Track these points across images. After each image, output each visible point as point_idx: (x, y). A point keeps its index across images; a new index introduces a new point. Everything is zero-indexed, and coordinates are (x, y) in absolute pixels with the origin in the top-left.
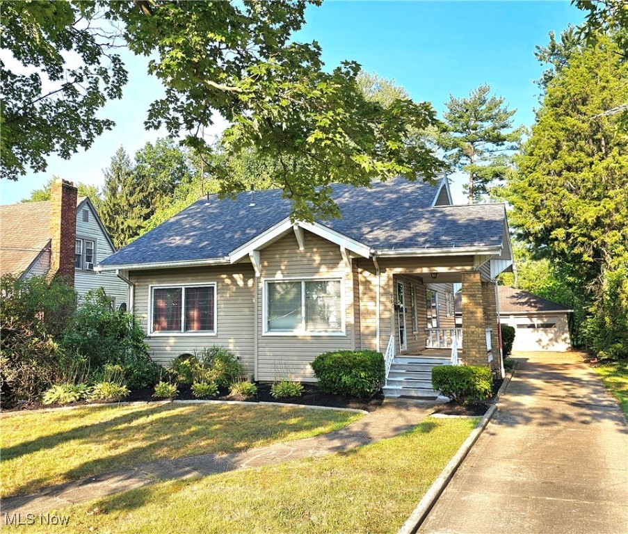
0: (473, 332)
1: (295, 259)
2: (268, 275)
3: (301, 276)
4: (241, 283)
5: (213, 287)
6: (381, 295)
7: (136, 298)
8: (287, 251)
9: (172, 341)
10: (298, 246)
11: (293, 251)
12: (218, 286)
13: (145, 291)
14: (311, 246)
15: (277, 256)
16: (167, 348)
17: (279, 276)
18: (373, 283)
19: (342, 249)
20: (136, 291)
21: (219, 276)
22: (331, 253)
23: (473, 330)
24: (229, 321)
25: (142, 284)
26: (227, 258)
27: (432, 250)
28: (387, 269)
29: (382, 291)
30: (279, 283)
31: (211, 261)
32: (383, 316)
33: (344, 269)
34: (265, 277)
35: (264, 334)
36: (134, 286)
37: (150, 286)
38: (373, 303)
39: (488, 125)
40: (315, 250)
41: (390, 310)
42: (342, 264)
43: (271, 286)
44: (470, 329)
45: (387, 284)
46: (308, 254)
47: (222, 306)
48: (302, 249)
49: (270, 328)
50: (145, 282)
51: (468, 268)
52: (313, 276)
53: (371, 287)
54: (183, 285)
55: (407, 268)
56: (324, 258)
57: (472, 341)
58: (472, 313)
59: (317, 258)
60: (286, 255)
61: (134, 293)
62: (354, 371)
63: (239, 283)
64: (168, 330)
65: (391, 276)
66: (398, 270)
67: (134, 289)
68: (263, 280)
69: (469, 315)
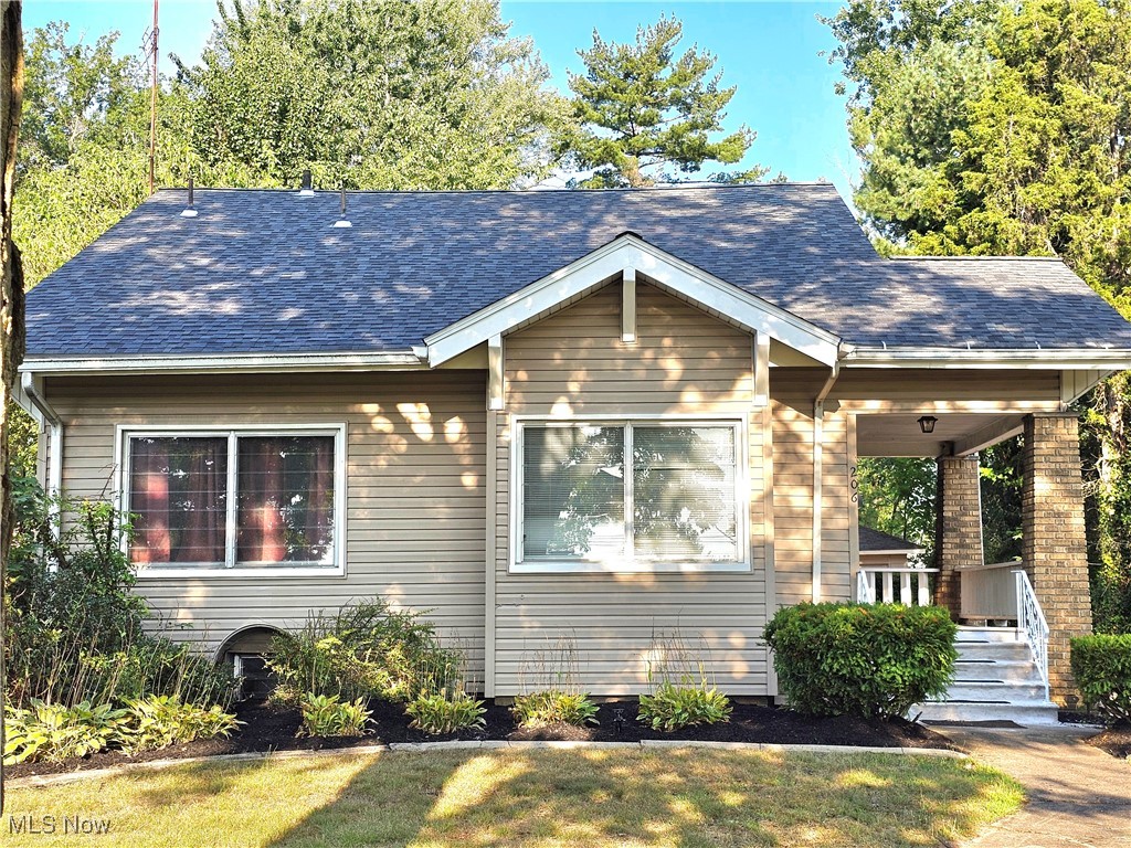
0: (1060, 564)
1: (607, 364)
2: (531, 405)
3: (625, 411)
4: (424, 431)
5: (332, 439)
6: (828, 470)
7: (69, 464)
8: (586, 343)
9: (196, 594)
10: (620, 328)
11: (602, 343)
12: (349, 435)
13: (100, 442)
14: (657, 332)
15: (557, 355)
16: (182, 613)
17: (561, 410)
18: (807, 438)
19: (763, 341)
20: (69, 442)
21: (351, 409)
22: (714, 354)
23: (1062, 557)
24: (385, 535)
25: (90, 421)
26: (419, 351)
27: (989, 354)
28: (842, 403)
29: (828, 458)
30: (558, 431)
31: (355, 360)
32: (832, 525)
33: (750, 395)
34: (519, 412)
35: (513, 569)
36: (65, 427)
37: (120, 428)
38: (804, 491)
39: (671, 118)
40: (667, 342)
41: (849, 510)
42: (745, 383)
43: (534, 436)
44: (1055, 556)
45: (843, 442)
46: (649, 354)
47: (364, 492)
48: (629, 337)
49: (530, 552)
50: (102, 416)
51: (1049, 406)
52: (662, 411)
53: (801, 449)
54: (232, 428)
55: (894, 400)
56: (694, 364)
57: (1059, 585)
58: (1058, 515)
59: (673, 366)
60: (583, 354)
61: (64, 448)
62: (920, 652)
63: (415, 428)
64: (172, 559)
65: (853, 420)
66: (873, 406)
67: (64, 437)
68: (512, 419)
69: (1053, 521)
